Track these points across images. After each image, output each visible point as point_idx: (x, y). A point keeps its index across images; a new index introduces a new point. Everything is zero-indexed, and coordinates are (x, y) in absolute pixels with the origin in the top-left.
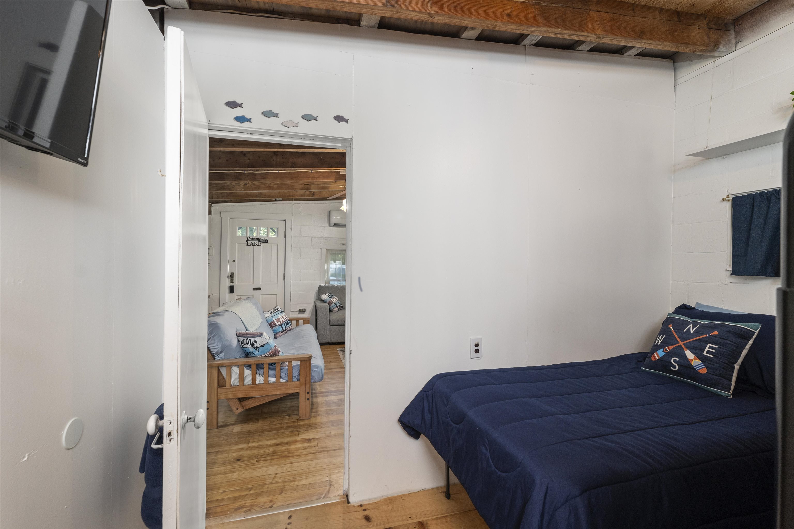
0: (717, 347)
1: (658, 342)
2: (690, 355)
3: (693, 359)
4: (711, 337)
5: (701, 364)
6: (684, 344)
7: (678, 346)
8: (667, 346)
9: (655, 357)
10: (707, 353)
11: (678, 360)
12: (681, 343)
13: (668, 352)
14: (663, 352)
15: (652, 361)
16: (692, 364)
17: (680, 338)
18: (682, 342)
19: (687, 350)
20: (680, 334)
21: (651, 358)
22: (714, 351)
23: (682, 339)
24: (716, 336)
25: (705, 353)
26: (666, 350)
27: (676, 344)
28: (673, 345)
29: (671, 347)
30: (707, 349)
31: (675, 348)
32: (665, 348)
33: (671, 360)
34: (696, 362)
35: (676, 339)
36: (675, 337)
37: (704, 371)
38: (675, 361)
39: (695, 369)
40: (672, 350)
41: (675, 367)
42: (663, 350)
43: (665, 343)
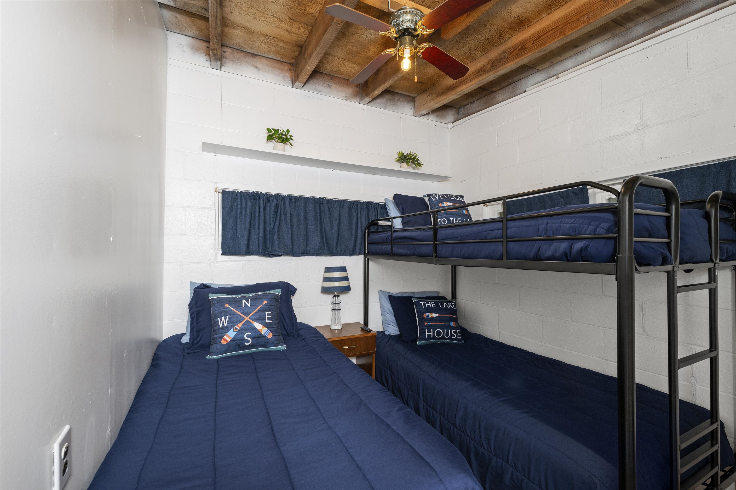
0: (270, 313)
1: (223, 324)
2: (258, 326)
3: (261, 328)
4: (265, 306)
5: (267, 330)
6: (250, 318)
7: (246, 321)
8: (236, 325)
9: (225, 340)
10: (268, 320)
11: (250, 334)
12: (247, 318)
13: (240, 330)
14: (234, 331)
15: (224, 345)
16: (262, 333)
17: (243, 314)
18: (247, 316)
19: (255, 322)
20: (242, 311)
21: (221, 342)
22: (271, 317)
23: (247, 314)
24: (267, 304)
25: (267, 321)
26: (236, 329)
27: (243, 320)
28: (241, 322)
29: (240, 325)
30: (267, 317)
31: (245, 324)
32: (234, 328)
33: (244, 337)
34: (264, 331)
35: (241, 316)
36: (238, 314)
37: (270, 336)
38: (248, 336)
39: (265, 336)
40: (242, 327)
41: (249, 341)
42: (233, 330)
43: (232, 323)
